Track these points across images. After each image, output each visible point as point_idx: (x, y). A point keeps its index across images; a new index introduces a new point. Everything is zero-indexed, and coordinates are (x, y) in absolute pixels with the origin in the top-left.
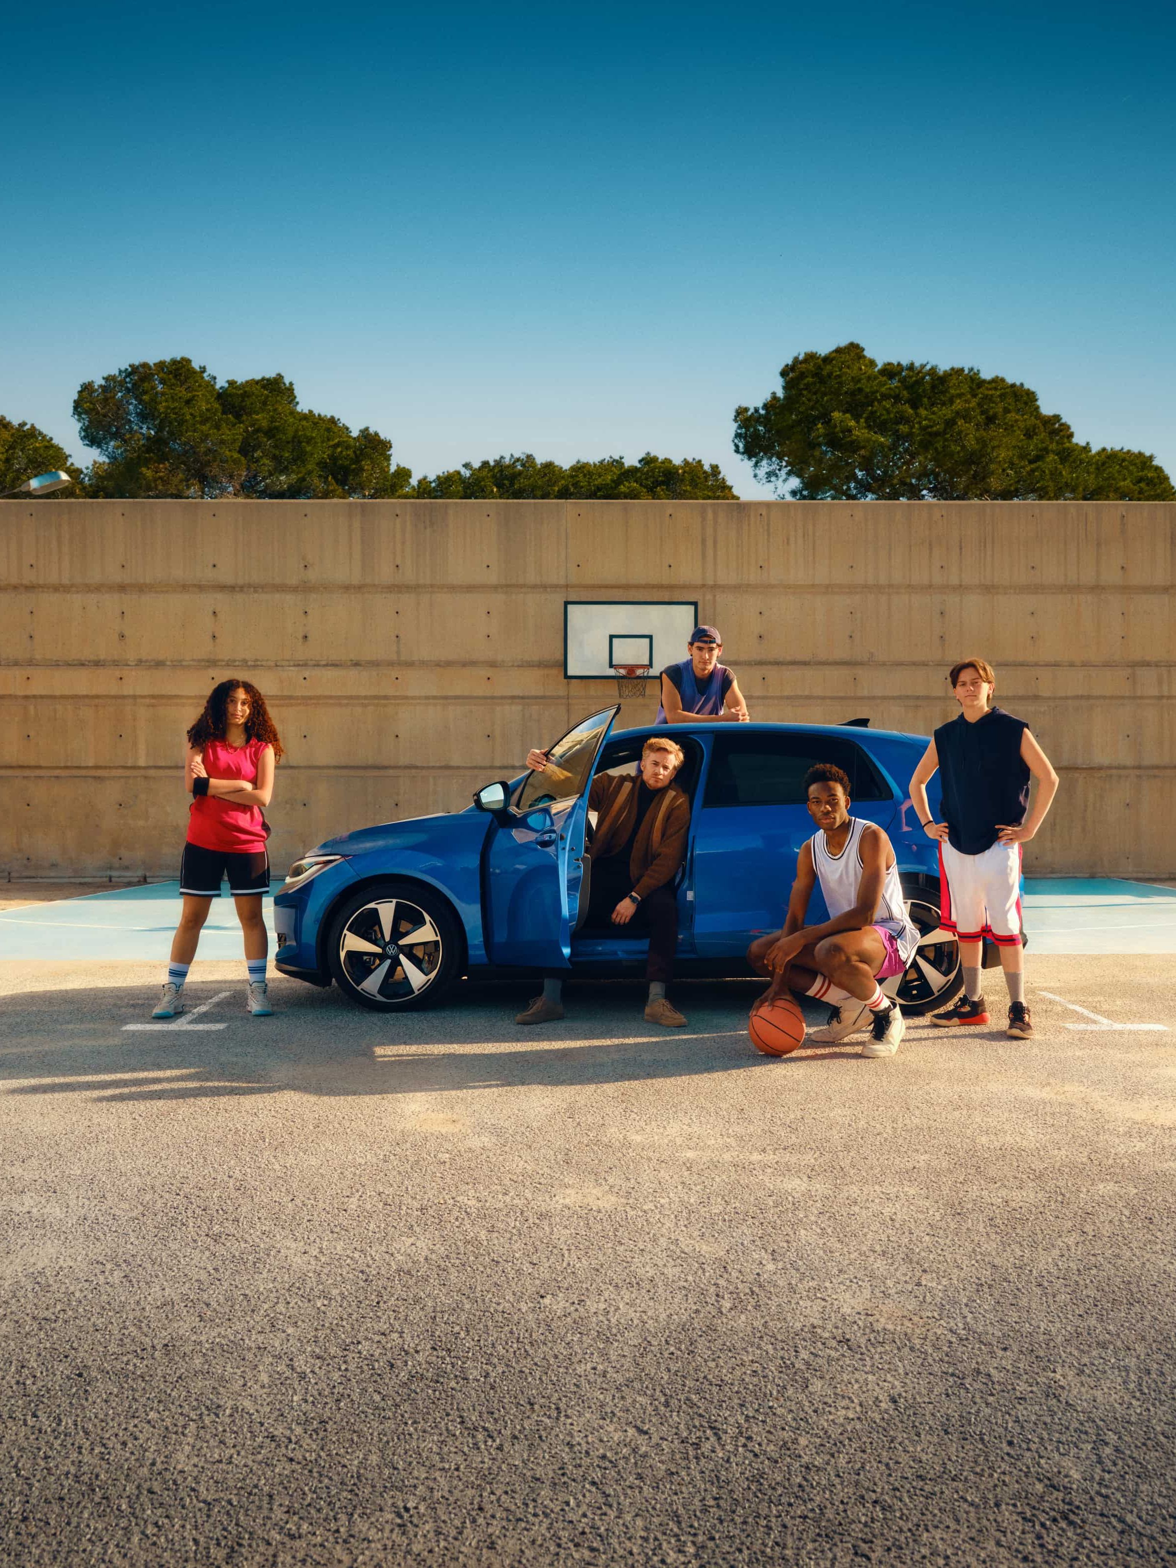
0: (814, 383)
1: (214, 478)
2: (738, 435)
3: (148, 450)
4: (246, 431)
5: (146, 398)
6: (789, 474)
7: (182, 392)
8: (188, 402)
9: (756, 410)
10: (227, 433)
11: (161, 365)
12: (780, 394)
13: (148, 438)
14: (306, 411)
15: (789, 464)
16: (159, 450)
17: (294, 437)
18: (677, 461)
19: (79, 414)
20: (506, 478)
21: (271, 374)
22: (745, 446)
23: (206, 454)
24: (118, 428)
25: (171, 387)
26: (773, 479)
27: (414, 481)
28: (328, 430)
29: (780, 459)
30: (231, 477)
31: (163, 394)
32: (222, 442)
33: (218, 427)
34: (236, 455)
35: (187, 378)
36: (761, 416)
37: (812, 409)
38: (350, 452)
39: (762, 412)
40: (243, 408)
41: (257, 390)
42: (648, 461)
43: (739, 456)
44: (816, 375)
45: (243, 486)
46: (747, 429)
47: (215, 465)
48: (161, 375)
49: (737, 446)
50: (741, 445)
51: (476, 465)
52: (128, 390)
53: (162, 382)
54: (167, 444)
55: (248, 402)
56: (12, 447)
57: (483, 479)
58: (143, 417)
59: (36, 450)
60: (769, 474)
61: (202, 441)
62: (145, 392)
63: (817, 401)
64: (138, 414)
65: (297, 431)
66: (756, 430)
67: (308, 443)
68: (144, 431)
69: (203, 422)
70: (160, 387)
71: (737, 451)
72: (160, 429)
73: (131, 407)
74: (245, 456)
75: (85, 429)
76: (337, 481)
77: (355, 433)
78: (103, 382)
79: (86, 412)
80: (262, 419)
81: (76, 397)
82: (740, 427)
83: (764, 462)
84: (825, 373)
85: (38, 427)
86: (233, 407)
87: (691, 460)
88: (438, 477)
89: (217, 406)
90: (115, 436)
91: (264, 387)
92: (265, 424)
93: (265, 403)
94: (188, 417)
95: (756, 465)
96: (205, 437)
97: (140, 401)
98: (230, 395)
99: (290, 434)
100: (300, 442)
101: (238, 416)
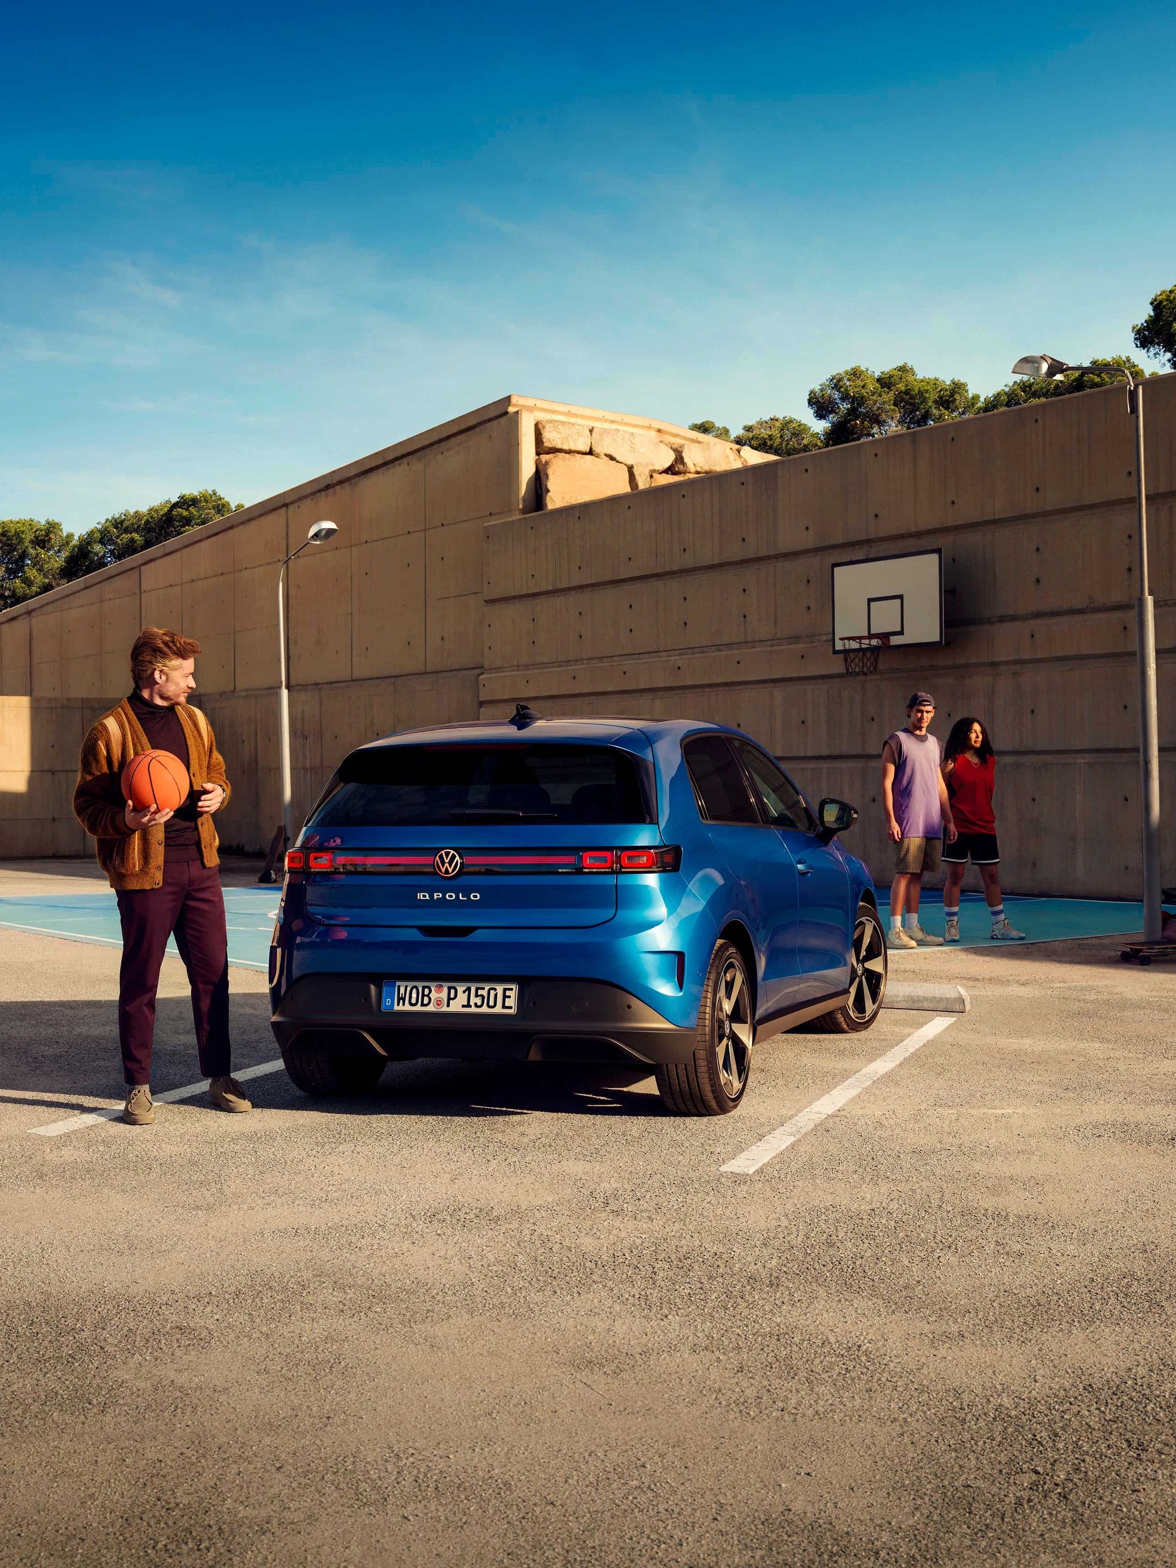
0: (1167, 304)
1: (884, 421)
2: (1136, 339)
3: (849, 415)
4: (895, 394)
5: (842, 390)
6: (1165, 352)
7: (859, 383)
8: (863, 387)
9: (1142, 325)
10: (885, 398)
11: (847, 373)
12: (1152, 314)
13: (848, 409)
14: (922, 378)
15: (1163, 347)
16: (854, 414)
17: (919, 391)
18: (1109, 359)
19: (812, 406)
20: (1027, 386)
21: (901, 364)
22: (1140, 343)
23: (877, 410)
24: (832, 408)
25: (853, 381)
26: (1158, 356)
27: (982, 399)
28: (935, 384)
29: (1159, 345)
30: (892, 418)
31: (850, 386)
32: (884, 402)
33: (880, 396)
34: (892, 407)
35: (860, 375)
36: (1145, 327)
37: (1169, 317)
38: (948, 392)
39: (1145, 325)
40: (890, 383)
41: (896, 373)
42: (1094, 363)
43: (1139, 349)
44: (1167, 300)
45: (899, 422)
46: (1140, 335)
47: (883, 414)
48: (848, 377)
49: (1136, 344)
50: (1138, 343)
51: (1011, 384)
52: (833, 388)
53: (849, 380)
54: (857, 410)
55: (892, 380)
56: (782, 430)
57: (1016, 390)
58: (843, 399)
59: (794, 428)
60: (1155, 354)
61: (874, 404)
62: (841, 387)
63: (1171, 313)
64: (840, 399)
65: (919, 388)
66: (1144, 334)
67: (926, 393)
68: (845, 406)
69: (873, 395)
70: (848, 383)
71: (1137, 347)
72: (852, 403)
73: (836, 396)
74: (897, 406)
75: (816, 412)
76: (945, 408)
77: (948, 383)
78: (820, 387)
79: (814, 404)
80: (901, 387)
81: (808, 397)
82: (1136, 335)
83: (1152, 349)
84: (1171, 298)
85: (792, 417)
86: (886, 384)
87: (1115, 357)
88: (994, 395)
89: (877, 385)
90: (831, 412)
91: (899, 370)
92: (903, 389)
93: (901, 378)
94: (865, 394)
95: (1148, 351)
96: (875, 402)
97: (840, 392)
98: (883, 379)
99: (917, 391)
100: (922, 393)
101: (889, 388)
